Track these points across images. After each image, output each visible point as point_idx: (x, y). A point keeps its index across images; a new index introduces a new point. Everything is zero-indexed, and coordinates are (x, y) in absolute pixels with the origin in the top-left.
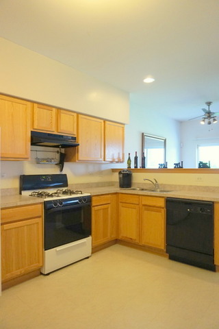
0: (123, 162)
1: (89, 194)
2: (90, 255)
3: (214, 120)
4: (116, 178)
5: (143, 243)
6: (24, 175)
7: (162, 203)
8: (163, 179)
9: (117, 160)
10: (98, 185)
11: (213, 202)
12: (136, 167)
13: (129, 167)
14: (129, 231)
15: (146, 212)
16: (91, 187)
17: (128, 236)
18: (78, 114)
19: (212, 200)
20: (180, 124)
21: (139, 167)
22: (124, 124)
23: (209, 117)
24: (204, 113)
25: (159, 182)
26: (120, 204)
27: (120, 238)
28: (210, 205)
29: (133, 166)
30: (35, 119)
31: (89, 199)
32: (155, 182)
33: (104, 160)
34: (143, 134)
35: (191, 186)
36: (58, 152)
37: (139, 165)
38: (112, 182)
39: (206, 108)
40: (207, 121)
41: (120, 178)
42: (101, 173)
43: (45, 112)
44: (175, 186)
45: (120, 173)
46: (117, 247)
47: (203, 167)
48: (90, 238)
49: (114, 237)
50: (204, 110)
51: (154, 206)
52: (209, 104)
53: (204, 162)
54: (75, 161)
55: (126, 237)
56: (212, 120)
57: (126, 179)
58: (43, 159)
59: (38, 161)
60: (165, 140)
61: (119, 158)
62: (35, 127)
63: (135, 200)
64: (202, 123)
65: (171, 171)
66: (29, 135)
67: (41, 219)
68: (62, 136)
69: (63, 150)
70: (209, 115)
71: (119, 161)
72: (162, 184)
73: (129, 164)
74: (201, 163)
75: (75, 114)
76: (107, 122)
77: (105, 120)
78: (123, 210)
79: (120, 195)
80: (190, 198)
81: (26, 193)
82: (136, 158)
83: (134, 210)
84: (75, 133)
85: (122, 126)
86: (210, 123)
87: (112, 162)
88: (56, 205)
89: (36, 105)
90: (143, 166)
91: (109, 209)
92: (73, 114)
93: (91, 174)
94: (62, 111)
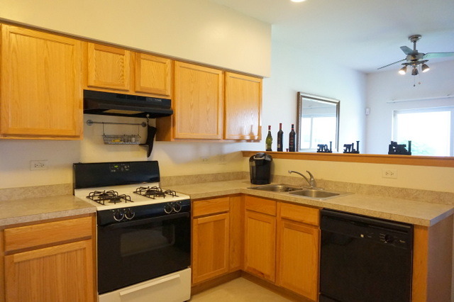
0: (258, 141)
1: (188, 197)
2: (188, 298)
3: (425, 67)
4: (246, 166)
5: (281, 284)
6: (80, 164)
7: (314, 218)
8: (322, 170)
9: (248, 138)
10: (217, 178)
11: (412, 226)
12: (280, 149)
13: (269, 149)
14: (259, 260)
15: (286, 230)
16: (205, 181)
17: (258, 269)
18: (174, 60)
19: (410, 222)
20: (367, 77)
21: (284, 150)
22: (261, 78)
23: (415, 61)
24: (404, 56)
25: (316, 177)
26: (246, 213)
27: (245, 269)
28: (405, 231)
29: (274, 148)
30: (90, 69)
31: (186, 206)
32: (308, 177)
33: (224, 138)
34: (299, 93)
35: (373, 186)
36: (144, 125)
37: (286, 145)
38: (242, 172)
39: (410, 45)
40: (410, 69)
41: (252, 168)
42: (222, 158)
43: (110, 57)
44: (345, 184)
45: (251, 159)
46: (241, 283)
47: (399, 151)
48: (189, 270)
49: (235, 266)
50: (405, 49)
51: (301, 223)
52: (415, 38)
53: (399, 143)
54: (169, 140)
55: (255, 270)
56: (419, 67)
57: (262, 169)
58: (116, 137)
59: (107, 140)
60: (338, 104)
61: (251, 134)
62: (91, 83)
63: (269, 208)
64: (402, 73)
65: (337, 157)
66: (81, 96)
67: (90, 242)
68: (144, 98)
69: (153, 122)
70: (414, 58)
71: (252, 140)
72: (321, 181)
73: (269, 143)
74: (393, 144)
75: (168, 61)
76: (229, 74)
77: (225, 71)
78: (251, 224)
79: (246, 198)
80: (366, 214)
81: (82, 194)
82: (280, 135)
83: (268, 224)
84: (169, 92)
85: (259, 80)
86: (415, 73)
87: (238, 141)
88: (119, 217)
89: (91, 45)
90: (292, 147)
91: (227, 222)
92: (164, 60)
93: (205, 160)
94: (143, 56)
